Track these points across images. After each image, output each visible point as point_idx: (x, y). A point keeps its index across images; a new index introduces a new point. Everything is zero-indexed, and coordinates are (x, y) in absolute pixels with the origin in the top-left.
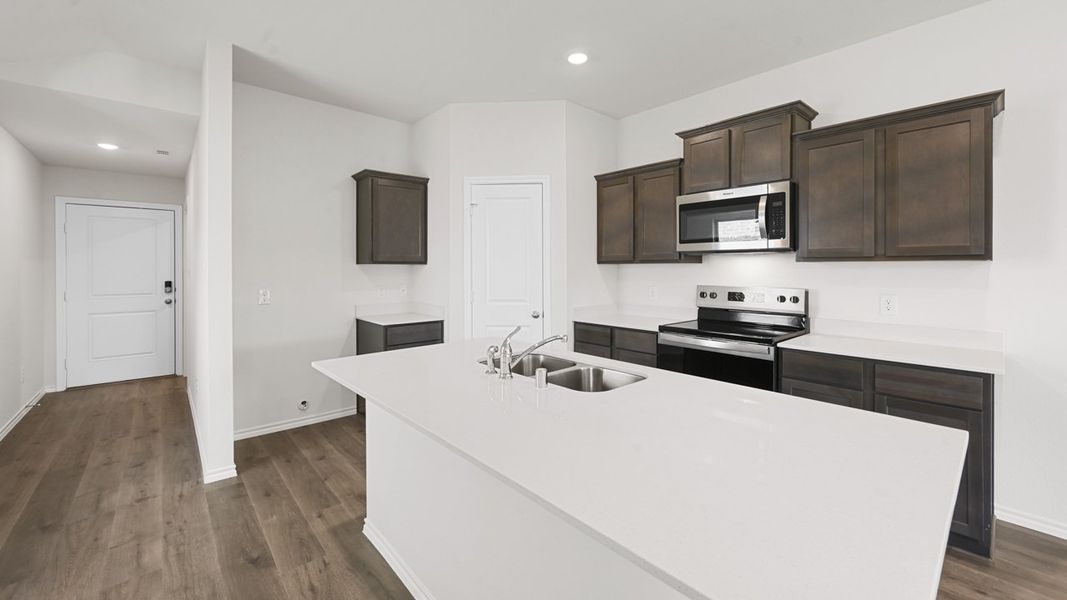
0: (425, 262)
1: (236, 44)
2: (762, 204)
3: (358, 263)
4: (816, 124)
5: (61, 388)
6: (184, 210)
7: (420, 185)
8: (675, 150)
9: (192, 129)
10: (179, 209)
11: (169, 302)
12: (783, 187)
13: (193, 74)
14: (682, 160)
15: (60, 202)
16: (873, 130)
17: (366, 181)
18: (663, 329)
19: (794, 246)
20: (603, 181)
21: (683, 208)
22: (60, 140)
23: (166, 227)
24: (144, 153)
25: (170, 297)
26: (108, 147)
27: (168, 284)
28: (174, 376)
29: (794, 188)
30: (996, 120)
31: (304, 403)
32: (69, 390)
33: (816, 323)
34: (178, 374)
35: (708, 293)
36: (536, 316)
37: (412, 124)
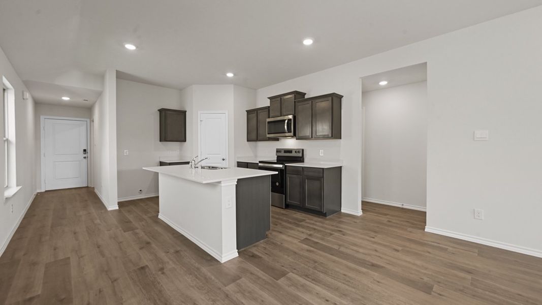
0: (185, 141)
1: (118, 69)
2: (286, 121)
3: (160, 141)
5: (43, 190)
6: (91, 121)
7: (184, 113)
8: (267, 103)
9: (100, 94)
10: (89, 121)
11: (85, 158)
12: (291, 117)
13: (101, 77)
14: (269, 107)
15: (42, 117)
16: (311, 101)
17: (163, 113)
18: (260, 162)
19: (295, 135)
20: (249, 112)
21: (268, 122)
22: (43, 95)
23: (83, 128)
24: (79, 100)
25: (85, 155)
26: (66, 98)
27: (85, 150)
28: (87, 187)
29: (295, 117)
30: (342, 99)
31: (141, 191)
32: (46, 191)
34: (89, 186)
35: (278, 151)
36: (224, 160)
37: (181, 90)
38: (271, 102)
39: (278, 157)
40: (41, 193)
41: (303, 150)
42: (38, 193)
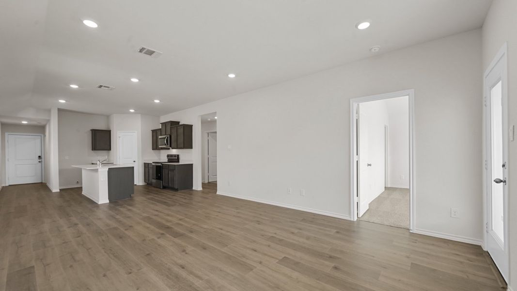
0: (110, 150)
1: (59, 108)
2: (166, 138)
4: (180, 124)
5: (7, 185)
6: (45, 136)
7: (109, 132)
8: (160, 127)
9: (49, 121)
10: (43, 136)
11: (40, 162)
12: (169, 136)
14: (161, 129)
15: (6, 134)
16: (176, 127)
17: (95, 132)
18: (153, 163)
19: (170, 146)
20: (153, 131)
21: (160, 138)
23: (38, 141)
25: (40, 160)
26: (24, 122)
27: (39, 157)
28: (42, 183)
31: (78, 182)
32: (9, 185)
33: (180, 161)
35: (168, 156)
36: (134, 162)
37: (108, 117)
38: (162, 126)
39: (169, 159)
40: (6, 187)
41: (178, 155)
42: (3, 187)
